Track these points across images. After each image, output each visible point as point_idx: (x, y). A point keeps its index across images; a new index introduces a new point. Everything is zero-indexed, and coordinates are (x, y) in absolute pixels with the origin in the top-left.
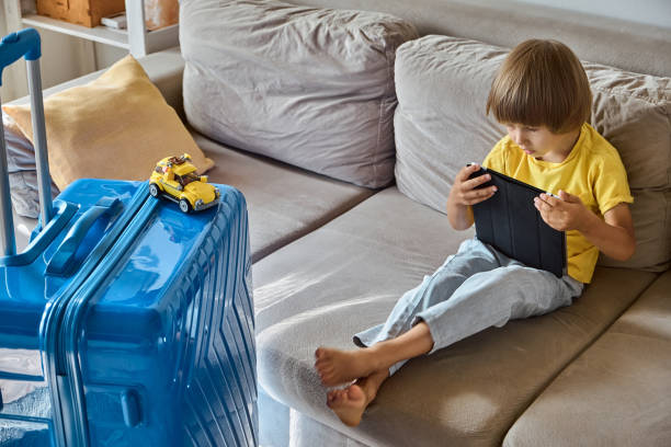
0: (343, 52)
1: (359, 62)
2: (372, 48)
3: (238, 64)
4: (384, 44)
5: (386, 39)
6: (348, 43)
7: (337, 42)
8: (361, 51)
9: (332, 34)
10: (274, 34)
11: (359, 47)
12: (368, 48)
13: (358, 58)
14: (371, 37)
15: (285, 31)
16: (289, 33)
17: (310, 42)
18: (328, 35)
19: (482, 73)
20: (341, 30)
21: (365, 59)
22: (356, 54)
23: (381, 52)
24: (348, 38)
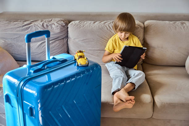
0: (53, 28)
1: (58, 30)
2: (61, 26)
3: (19, 37)
4: (64, 24)
5: (65, 23)
6: (53, 26)
7: (50, 26)
8: (58, 27)
9: (48, 25)
10: (30, 27)
11: (58, 26)
12: (60, 26)
13: (58, 29)
14: (60, 23)
15: (33, 26)
16: (34, 26)
17: (42, 27)
18: (47, 25)
19: (96, 27)
20: (50, 23)
21: (60, 29)
22: (57, 28)
23: (64, 26)
24: (53, 25)
